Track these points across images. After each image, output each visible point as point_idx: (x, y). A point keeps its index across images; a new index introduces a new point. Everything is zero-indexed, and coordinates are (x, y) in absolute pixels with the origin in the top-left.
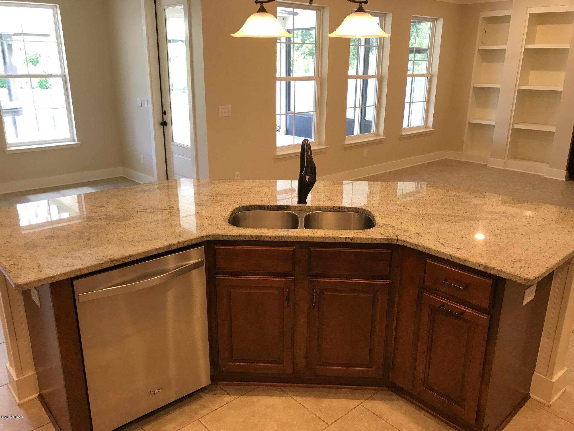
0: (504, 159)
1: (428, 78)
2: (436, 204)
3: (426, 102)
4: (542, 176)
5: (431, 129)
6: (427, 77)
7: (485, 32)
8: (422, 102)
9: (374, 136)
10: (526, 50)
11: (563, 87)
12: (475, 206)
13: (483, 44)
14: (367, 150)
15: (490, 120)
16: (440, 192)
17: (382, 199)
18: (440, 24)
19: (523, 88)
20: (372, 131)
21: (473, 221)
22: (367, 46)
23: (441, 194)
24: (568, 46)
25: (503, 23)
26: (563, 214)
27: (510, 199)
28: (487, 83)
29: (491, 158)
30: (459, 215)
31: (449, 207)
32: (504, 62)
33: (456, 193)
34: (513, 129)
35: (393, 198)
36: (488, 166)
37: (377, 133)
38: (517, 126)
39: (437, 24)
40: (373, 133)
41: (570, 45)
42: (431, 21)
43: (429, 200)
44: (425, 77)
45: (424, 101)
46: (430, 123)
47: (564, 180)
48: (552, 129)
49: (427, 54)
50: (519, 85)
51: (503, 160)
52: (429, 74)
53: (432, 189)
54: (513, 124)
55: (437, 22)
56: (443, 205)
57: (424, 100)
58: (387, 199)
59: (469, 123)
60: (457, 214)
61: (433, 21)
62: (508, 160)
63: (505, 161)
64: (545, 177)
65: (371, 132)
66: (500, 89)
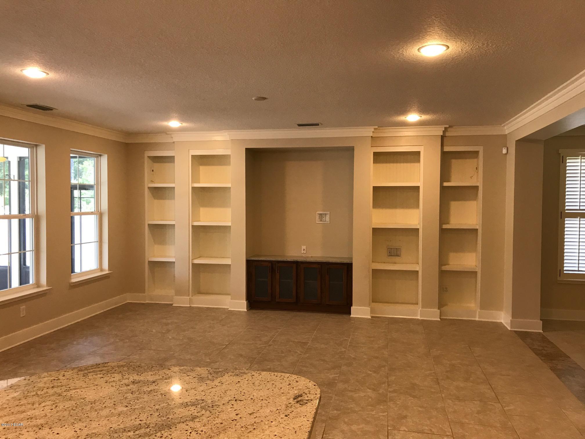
0: (189, 295)
1: (98, 215)
2: (105, 407)
3: (98, 243)
4: (226, 308)
5: (107, 272)
6: (96, 215)
7: (152, 170)
8: (94, 243)
9: (34, 288)
10: (194, 188)
11: (231, 222)
12: (163, 396)
13: (152, 182)
14: (24, 307)
15: (169, 257)
16: (113, 379)
17: (13, 418)
18: (104, 161)
19: (196, 224)
20: (31, 282)
21: (163, 432)
22: (21, 181)
23: (114, 384)
24: (229, 185)
25: (168, 162)
26: (271, 384)
27: (207, 372)
28: (162, 220)
29: (176, 297)
30: (140, 424)
31: (125, 409)
32: (174, 199)
33: (137, 378)
34: (193, 265)
35: (34, 411)
36: (173, 305)
37: (38, 284)
38: (196, 261)
39: (101, 160)
40: (32, 285)
41: (231, 184)
42: (94, 157)
43: (95, 402)
44: (94, 215)
45: (96, 242)
46: (106, 265)
47: (246, 310)
48: (228, 262)
49: (94, 191)
50: (192, 222)
51: (188, 297)
52: (98, 211)
53: (101, 376)
54: (192, 260)
55: (101, 158)
56: (116, 407)
57: (95, 240)
58: (22, 416)
59: (149, 261)
60: (138, 422)
61: (96, 157)
62: (192, 296)
63: (190, 298)
64: (229, 309)
65: (29, 283)
66: (175, 226)
